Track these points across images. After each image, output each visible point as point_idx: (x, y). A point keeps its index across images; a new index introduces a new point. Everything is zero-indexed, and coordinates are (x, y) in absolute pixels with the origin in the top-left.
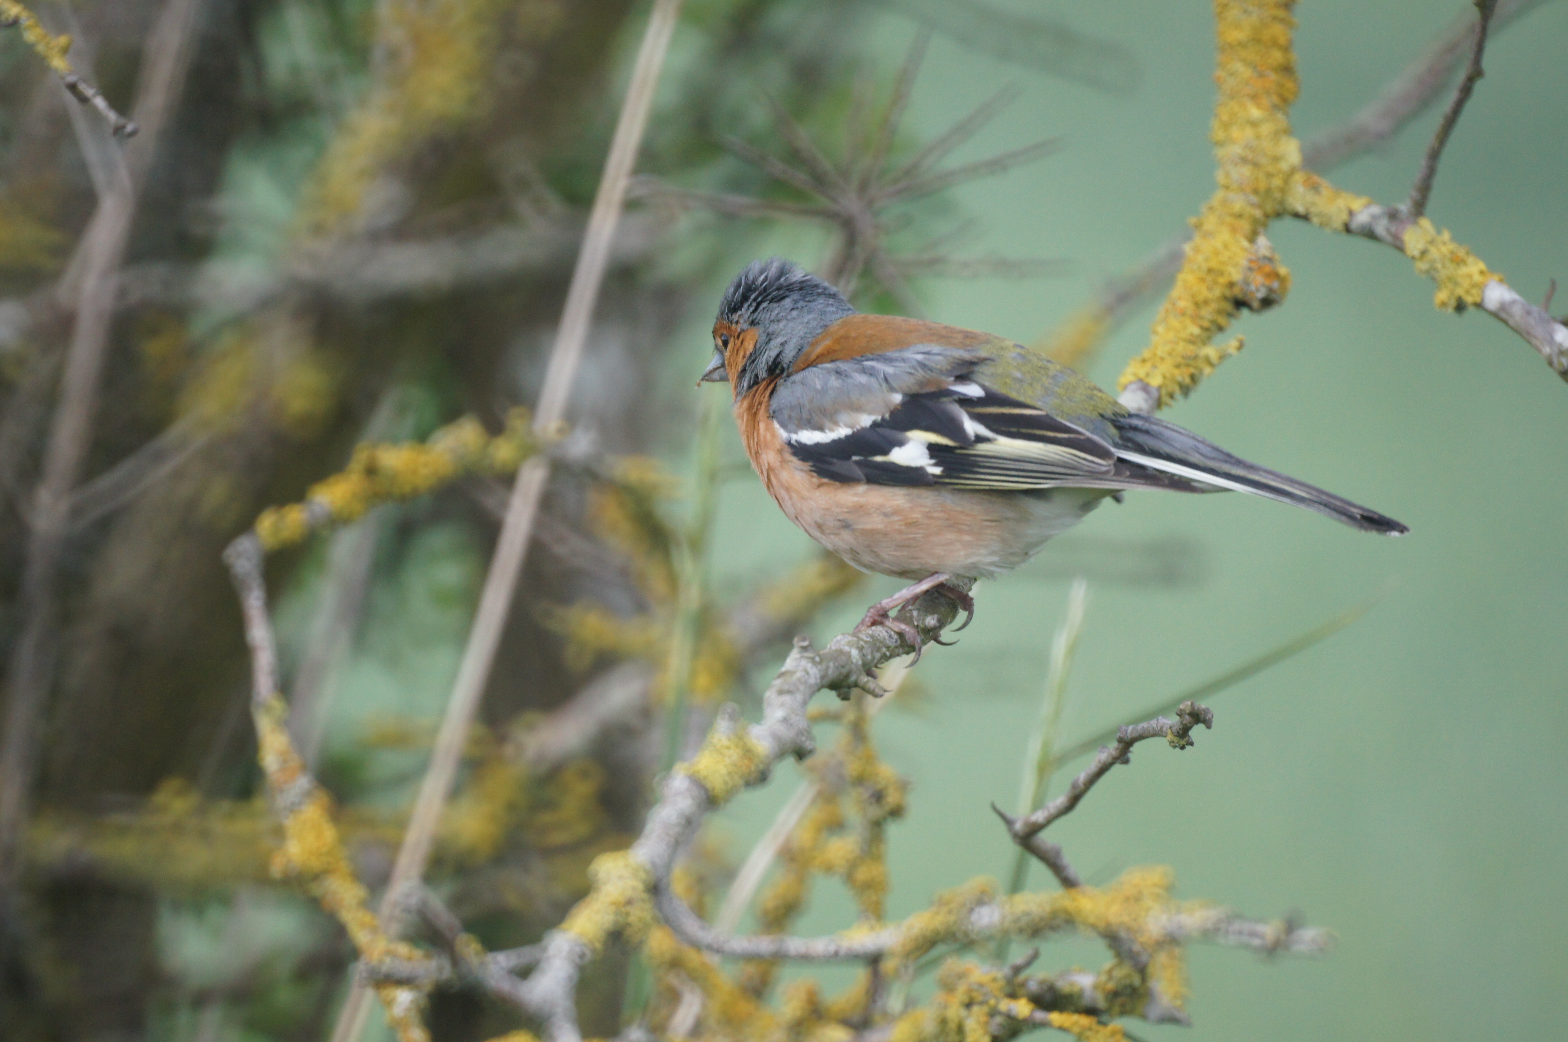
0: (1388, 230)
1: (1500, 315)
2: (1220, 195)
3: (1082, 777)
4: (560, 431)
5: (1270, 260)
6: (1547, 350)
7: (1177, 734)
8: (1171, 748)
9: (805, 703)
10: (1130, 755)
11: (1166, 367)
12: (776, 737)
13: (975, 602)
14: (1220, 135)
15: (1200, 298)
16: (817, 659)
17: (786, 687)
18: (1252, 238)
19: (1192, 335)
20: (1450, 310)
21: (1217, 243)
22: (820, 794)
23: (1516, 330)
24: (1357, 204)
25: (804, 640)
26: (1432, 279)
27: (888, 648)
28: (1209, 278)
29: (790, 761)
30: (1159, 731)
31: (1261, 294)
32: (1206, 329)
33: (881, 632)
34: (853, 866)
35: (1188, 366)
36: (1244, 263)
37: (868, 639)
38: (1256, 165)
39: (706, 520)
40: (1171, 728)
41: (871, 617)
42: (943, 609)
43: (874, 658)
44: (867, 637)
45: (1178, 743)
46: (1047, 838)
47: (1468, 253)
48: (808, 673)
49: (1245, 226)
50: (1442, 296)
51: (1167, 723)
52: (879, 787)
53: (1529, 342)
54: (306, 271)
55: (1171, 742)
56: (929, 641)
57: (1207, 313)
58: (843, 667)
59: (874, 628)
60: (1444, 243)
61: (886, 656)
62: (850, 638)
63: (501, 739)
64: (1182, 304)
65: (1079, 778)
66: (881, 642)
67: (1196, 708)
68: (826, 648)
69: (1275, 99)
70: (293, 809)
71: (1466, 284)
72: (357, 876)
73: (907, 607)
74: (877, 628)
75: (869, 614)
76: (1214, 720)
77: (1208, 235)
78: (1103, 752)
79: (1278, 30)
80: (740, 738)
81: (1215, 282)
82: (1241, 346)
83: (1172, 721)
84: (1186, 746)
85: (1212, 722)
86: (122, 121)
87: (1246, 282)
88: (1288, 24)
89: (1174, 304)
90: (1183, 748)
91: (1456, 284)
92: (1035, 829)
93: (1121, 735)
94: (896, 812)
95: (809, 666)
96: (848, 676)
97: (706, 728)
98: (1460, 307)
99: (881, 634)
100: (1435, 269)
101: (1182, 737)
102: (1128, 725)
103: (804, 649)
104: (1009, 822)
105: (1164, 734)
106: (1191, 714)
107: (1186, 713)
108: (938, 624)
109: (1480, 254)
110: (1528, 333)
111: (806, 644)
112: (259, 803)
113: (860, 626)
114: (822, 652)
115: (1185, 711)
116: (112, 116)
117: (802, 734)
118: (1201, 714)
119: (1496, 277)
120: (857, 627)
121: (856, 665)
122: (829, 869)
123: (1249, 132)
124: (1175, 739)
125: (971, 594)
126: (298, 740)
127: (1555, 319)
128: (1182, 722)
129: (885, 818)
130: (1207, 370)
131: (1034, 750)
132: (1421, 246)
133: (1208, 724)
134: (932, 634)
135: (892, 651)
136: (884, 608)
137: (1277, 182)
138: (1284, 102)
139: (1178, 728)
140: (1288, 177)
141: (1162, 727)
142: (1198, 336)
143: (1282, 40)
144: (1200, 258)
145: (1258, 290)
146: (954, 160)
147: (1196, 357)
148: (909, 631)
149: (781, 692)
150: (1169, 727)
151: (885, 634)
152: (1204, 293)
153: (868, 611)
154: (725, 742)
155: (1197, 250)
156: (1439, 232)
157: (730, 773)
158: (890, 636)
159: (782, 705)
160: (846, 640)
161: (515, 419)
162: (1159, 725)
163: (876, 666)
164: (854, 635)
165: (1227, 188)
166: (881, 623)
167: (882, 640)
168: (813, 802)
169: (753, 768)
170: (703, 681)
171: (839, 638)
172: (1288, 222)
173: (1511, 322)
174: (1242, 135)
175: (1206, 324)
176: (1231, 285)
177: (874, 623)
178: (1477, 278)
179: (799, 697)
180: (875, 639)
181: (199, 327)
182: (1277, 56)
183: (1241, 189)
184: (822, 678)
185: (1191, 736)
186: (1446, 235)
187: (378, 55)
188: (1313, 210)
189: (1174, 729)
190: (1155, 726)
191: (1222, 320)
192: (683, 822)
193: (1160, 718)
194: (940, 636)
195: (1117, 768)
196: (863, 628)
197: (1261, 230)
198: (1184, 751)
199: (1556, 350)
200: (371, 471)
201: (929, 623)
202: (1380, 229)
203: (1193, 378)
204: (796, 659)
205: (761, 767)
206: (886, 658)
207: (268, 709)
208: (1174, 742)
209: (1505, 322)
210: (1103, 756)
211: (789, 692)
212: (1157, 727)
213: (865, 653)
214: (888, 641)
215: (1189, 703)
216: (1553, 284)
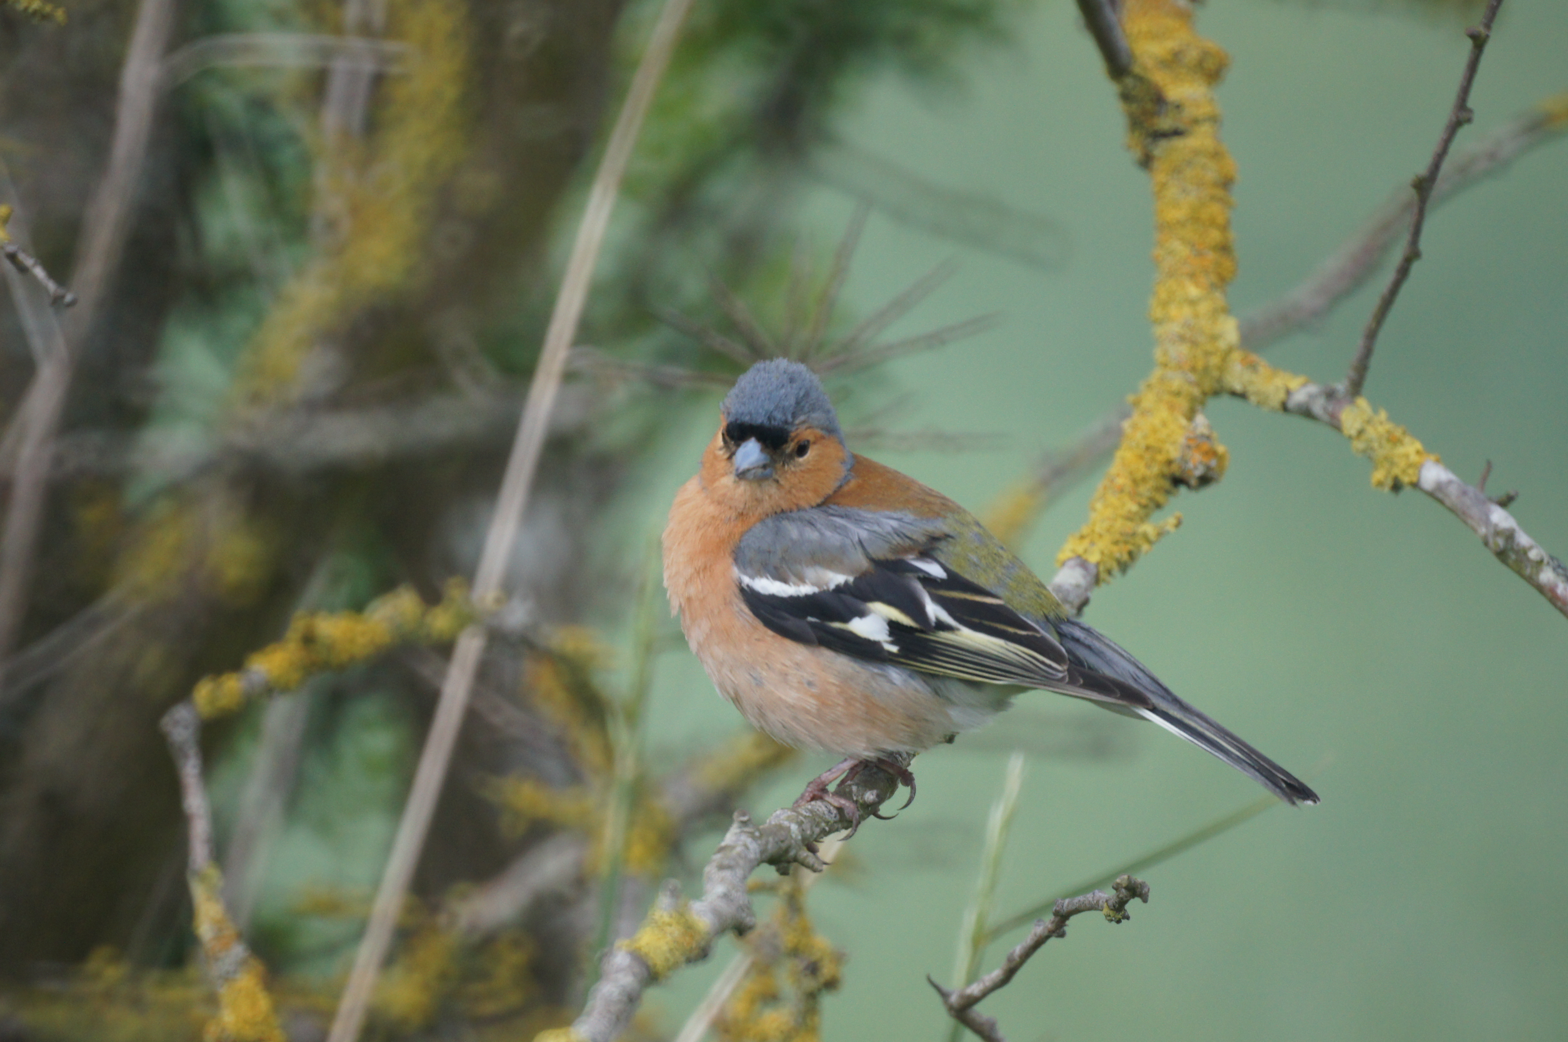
0: (1325, 409)
1: (1436, 495)
2: (1157, 373)
3: (1018, 950)
4: (498, 601)
5: (1208, 438)
6: (1483, 530)
7: (1113, 908)
8: (1107, 921)
9: (745, 877)
10: (1066, 929)
11: (1104, 544)
12: (716, 912)
13: (914, 776)
14: (1158, 313)
15: (1139, 476)
16: (757, 834)
17: (726, 862)
18: (1190, 416)
19: (1130, 512)
20: (1387, 489)
21: (1156, 420)
22: (754, 965)
23: (1452, 510)
24: (1294, 383)
25: (744, 815)
26: (1369, 458)
27: (827, 823)
28: (1147, 456)
29: (730, 937)
30: (1095, 905)
31: (1199, 472)
32: (1145, 507)
33: (820, 806)
34: (787, 1037)
35: (1126, 542)
36: (1182, 440)
37: (807, 814)
38: (1194, 343)
39: (642, 689)
40: (1107, 901)
41: (811, 792)
42: (881, 784)
43: (813, 833)
44: (807, 813)
45: (1114, 916)
46: (982, 1011)
47: (1404, 433)
48: (747, 848)
49: (1183, 403)
50: (1379, 475)
51: (1104, 897)
52: (814, 958)
53: (1465, 522)
54: (241, 439)
55: (1107, 916)
56: (868, 816)
57: (1145, 490)
58: (782, 841)
59: (813, 803)
60: (1381, 423)
61: (826, 831)
62: (789, 813)
63: (435, 909)
64: (1120, 481)
65: (1014, 951)
66: (820, 817)
67: (1133, 882)
68: (766, 823)
69: (1213, 278)
70: (227, 978)
71: (1402, 463)
73: (846, 782)
74: (816, 802)
75: (810, 789)
76: (1150, 894)
77: (1145, 413)
78: (1039, 926)
79: (1215, 210)
80: (681, 914)
81: (1153, 460)
82: (1178, 524)
83: (1108, 894)
84: (1122, 920)
85: (1148, 896)
86: (60, 291)
87: (1184, 460)
88: (1225, 203)
89: (1112, 481)
90: (1119, 922)
91: (1392, 464)
92: (971, 1001)
93: (1057, 909)
94: (831, 984)
95: (749, 841)
96: (787, 851)
98: (1397, 486)
99: (820, 809)
100: (1372, 449)
101: (1119, 912)
102: (1064, 898)
103: (744, 824)
104: (944, 995)
105: (1100, 908)
106: (1127, 888)
107: (1122, 887)
108: (877, 800)
109: (1417, 435)
110: (1464, 513)
111: (745, 819)
112: (192, 971)
113: (800, 801)
114: (761, 827)
115: (1121, 884)
116: (51, 286)
117: (743, 911)
118: (1138, 887)
119: (1432, 457)
120: (797, 802)
121: (796, 841)
123: (1187, 311)
124: (1112, 913)
125: (910, 769)
126: (231, 908)
127: (1491, 500)
128: (1118, 896)
129: (819, 990)
130: (1145, 547)
131: (969, 922)
132: (1357, 425)
133: (1144, 898)
134: (871, 809)
135: (831, 825)
136: (825, 781)
137: (1215, 360)
138: (1222, 282)
139: (1114, 902)
140: (1226, 354)
141: (1098, 901)
142: (1136, 513)
143: (1220, 220)
144: (1139, 435)
145: (1196, 468)
146: (893, 334)
147: (1134, 534)
148: (849, 807)
149: (721, 867)
150: (1105, 901)
151: (824, 808)
152: (1142, 470)
153: (808, 786)
154: (666, 919)
155: (1135, 427)
156: (1376, 411)
157: (671, 950)
158: (830, 812)
159: (722, 880)
160: (785, 815)
161: (453, 590)
162: (1096, 898)
163: (816, 840)
164: (794, 810)
165: (1165, 365)
166: (821, 798)
167: (821, 815)
168: (747, 973)
169: (694, 945)
170: (637, 850)
171: (778, 812)
172: (1225, 401)
173: (1448, 502)
174: (1180, 314)
175: (1144, 501)
176: (1169, 462)
177: (814, 798)
178: (1414, 458)
179: (739, 872)
180: (814, 814)
181: (134, 494)
182: (1215, 235)
183: (1179, 367)
184: (762, 852)
185: (1127, 910)
186: (1383, 415)
188: (1251, 389)
189: (1111, 903)
190: (1091, 899)
191: (1160, 498)
192: (625, 998)
193: (1096, 891)
194: (879, 810)
195: (1053, 941)
196: (803, 803)
197: (1199, 408)
198: (1120, 924)
199: (1492, 530)
200: (309, 640)
201: (868, 798)
202: (1318, 408)
203: (1131, 554)
204: (736, 834)
205: (703, 943)
206: (825, 833)
207: (203, 878)
208: (1110, 916)
209: (1441, 502)
210: (1039, 930)
211: (729, 867)
212: (1093, 900)
213: (804, 829)
214: (827, 817)
215: (1126, 877)
216: (1489, 465)
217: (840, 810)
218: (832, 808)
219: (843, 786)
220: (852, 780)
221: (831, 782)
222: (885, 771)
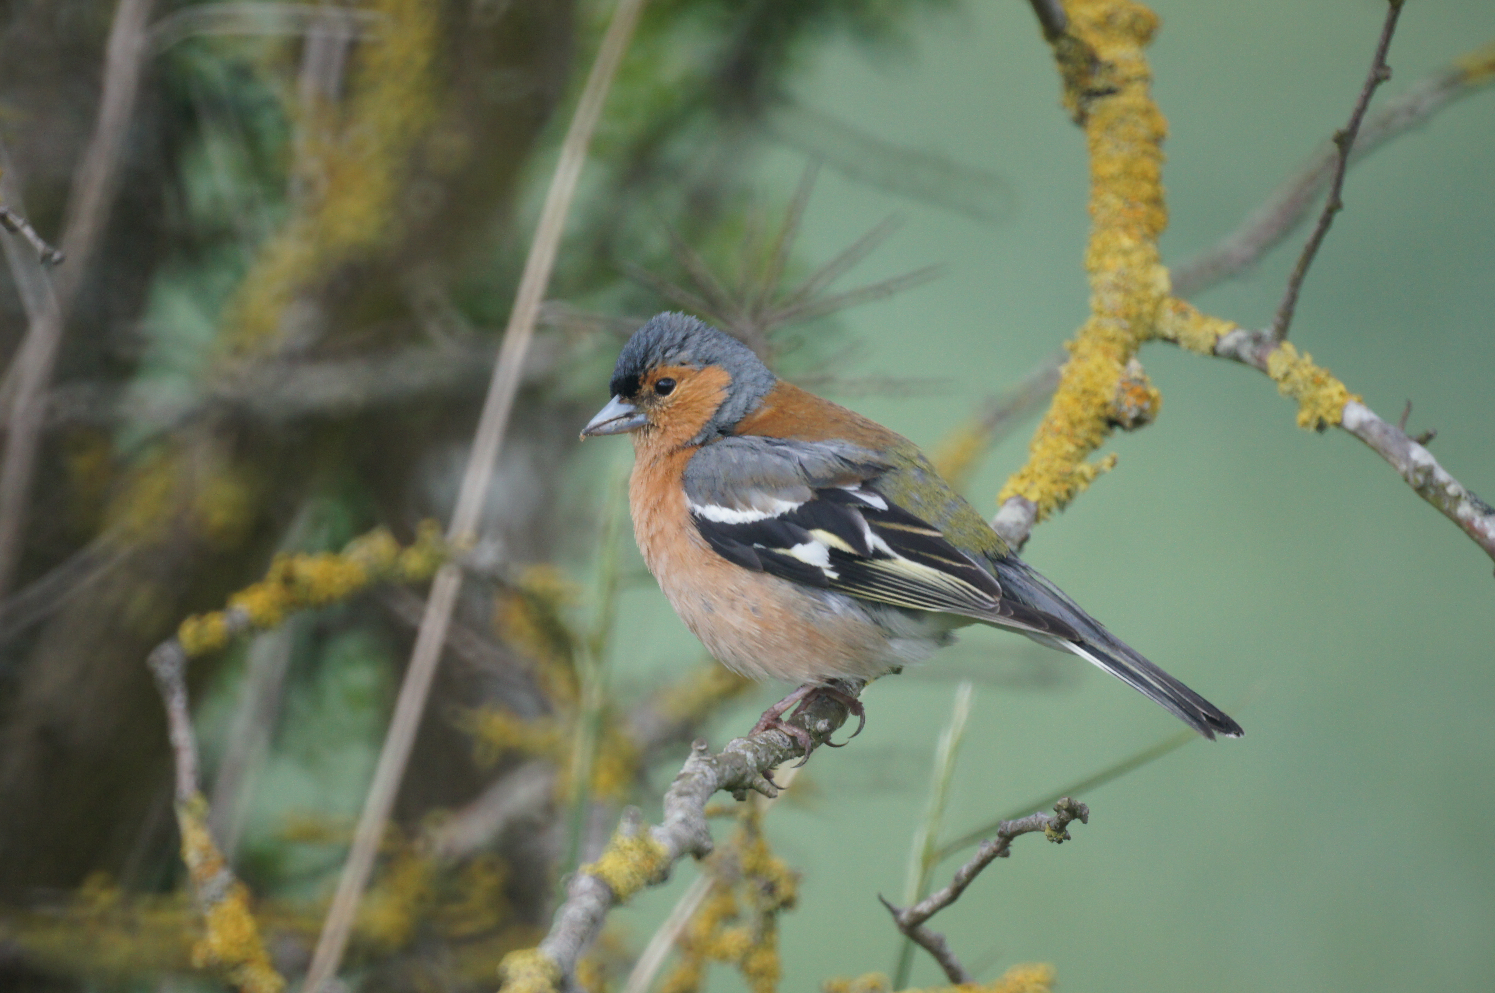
0: (1252, 353)
1: (1359, 434)
2: (1093, 320)
3: (965, 869)
4: (472, 542)
5: (1142, 381)
6: (1403, 467)
7: (1054, 828)
8: (1049, 842)
9: (703, 804)
10: (1010, 849)
11: (1043, 483)
12: (675, 837)
14: (1093, 263)
15: (1076, 418)
16: (714, 762)
17: (685, 789)
18: (1124, 361)
19: (1068, 452)
20: (1312, 429)
21: (1092, 365)
22: (713, 886)
23: (1374, 448)
24: (1223, 329)
25: (702, 744)
26: (1295, 399)
27: (781, 750)
28: (1084, 399)
29: (689, 861)
30: (1037, 826)
31: (1133, 414)
32: (1081, 447)
33: (774, 735)
34: (746, 955)
35: (1064, 482)
36: (1116, 384)
37: (763, 743)
38: (1127, 292)
39: (608, 624)
40: (1048, 823)
41: (765, 721)
42: (833, 714)
43: (768, 760)
44: (762, 741)
45: (1055, 837)
46: (931, 928)
47: (1328, 375)
48: (705, 776)
49: (1118, 349)
50: (1304, 415)
51: (1046, 818)
52: (772, 879)
53: (1387, 460)
54: (225, 390)
55: (1049, 836)
56: (820, 744)
57: (1082, 432)
58: (738, 769)
59: (767, 732)
60: (1306, 366)
61: (780, 758)
62: (745, 742)
63: (412, 835)
64: (1058, 423)
65: (961, 871)
66: (774, 745)
67: (1073, 804)
68: (723, 751)
69: (1146, 229)
70: (213, 902)
71: (1327, 404)
72: (275, 966)
73: (799, 712)
75: (764, 719)
76: (1090, 816)
77: (1082, 358)
78: (984, 846)
79: (1147, 165)
80: (642, 839)
81: (1089, 403)
82: (1114, 464)
83: (1050, 816)
84: (1063, 840)
85: (1088, 817)
86: (49, 250)
87: (1119, 402)
88: (1157, 158)
89: (1051, 423)
90: (1060, 842)
91: (1317, 405)
92: (920, 919)
93: (1002, 830)
94: (788, 904)
95: (707, 768)
96: (743, 777)
97: (609, 827)
98: (1321, 426)
99: (774, 738)
100: (1297, 390)
101: (1060, 831)
102: (1008, 820)
103: (702, 752)
104: (895, 913)
105: (1042, 829)
106: (1067, 810)
107: (1063, 809)
108: (828, 728)
109: (1340, 377)
110: (1386, 451)
111: (703, 747)
112: (182, 896)
113: (755, 730)
114: (718, 755)
115: (1062, 807)
116: (40, 245)
117: (701, 835)
118: (1077, 809)
119: (1355, 398)
120: (752, 731)
121: (751, 767)
122: (724, 957)
123: (1120, 261)
124: (1053, 834)
125: (860, 699)
126: (219, 836)
127: (1411, 438)
128: (1059, 817)
129: (777, 909)
130: (1082, 486)
131: (918, 843)
132: (1283, 368)
133: (1084, 819)
134: (823, 738)
135: (785, 753)
136: (778, 711)
137: (1147, 308)
138: (1154, 232)
139: (1056, 824)
140: (1158, 302)
141: (1040, 823)
142: (1073, 454)
143: (1152, 174)
144: (1075, 380)
145: (1130, 410)
146: (843, 284)
147: (1071, 474)
148: (802, 735)
149: (680, 794)
150: (1047, 822)
151: (778, 737)
152: (1079, 412)
153: (762, 717)
154: (627, 843)
155: (1072, 372)
156: (1301, 355)
157: (632, 874)
158: (783, 740)
159: (682, 806)
160: (741, 744)
161: (427, 532)
162: (1038, 820)
163: (771, 767)
164: (749, 738)
165: (1100, 313)
166: (775, 727)
167: (776, 743)
168: (709, 894)
169: (654, 868)
170: (604, 778)
171: (734, 741)
172: (1158, 346)
173: (1369, 440)
174: (1114, 264)
175: (1081, 442)
176: (1105, 405)
177: (768, 728)
178: (1337, 399)
179: (698, 799)
180: (769, 742)
181: (124, 443)
182: (1147, 189)
183: (1114, 314)
184: (719, 779)
185: (1068, 831)
186: (1308, 358)
187: (295, 186)
188: (1182, 334)
189: (1052, 824)
190: (1033, 821)
191: (1096, 438)
192: (589, 920)
193: (1039, 813)
194: (831, 738)
195: (998, 861)
196: (758, 732)
197: (1133, 353)
198: (1061, 844)
199: (1412, 467)
200: (288, 580)
201: (820, 727)
202: (1246, 352)
203: (1069, 493)
204: (694, 762)
205: (662, 867)
206: (780, 761)
207: (190, 807)
208: (1051, 836)
209: (1363, 440)
210: (985, 850)
211: (688, 794)
212: (1036, 822)
213: (760, 756)
214: (781, 745)
215: (1066, 799)
216: (1409, 405)
217: (793, 738)
218: (785, 737)
219: (796, 716)
220: (804, 709)
221: (784, 711)
222: (836, 701)
